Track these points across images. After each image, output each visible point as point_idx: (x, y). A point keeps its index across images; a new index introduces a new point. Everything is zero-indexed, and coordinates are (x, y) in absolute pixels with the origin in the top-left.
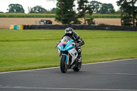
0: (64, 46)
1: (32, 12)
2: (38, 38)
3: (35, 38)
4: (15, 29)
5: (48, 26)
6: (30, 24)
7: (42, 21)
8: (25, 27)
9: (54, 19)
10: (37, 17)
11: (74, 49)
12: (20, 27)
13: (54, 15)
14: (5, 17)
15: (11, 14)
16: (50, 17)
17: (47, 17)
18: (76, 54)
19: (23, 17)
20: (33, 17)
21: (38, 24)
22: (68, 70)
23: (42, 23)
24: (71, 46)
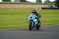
0: (31, 18)
1: (45, 2)
2: (47, 13)
3: (46, 13)
4: (38, 9)
5: (52, 8)
6: (45, 7)
7: (49, 6)
8: (43, 8)
9: (54, 5)
10: (47, 4)
11: (36, 19)
12: (40, 8)
13: (54, 3)
14: (34, 4)
15: (37, 3)
16: (53, 4)
17: (51, 4)
18: (37, 21)
19: (42, 4)
20: (46, 4)
21: (48, 7)
22: (33, 29)
23: (49, 7)
24: (35, 18)
